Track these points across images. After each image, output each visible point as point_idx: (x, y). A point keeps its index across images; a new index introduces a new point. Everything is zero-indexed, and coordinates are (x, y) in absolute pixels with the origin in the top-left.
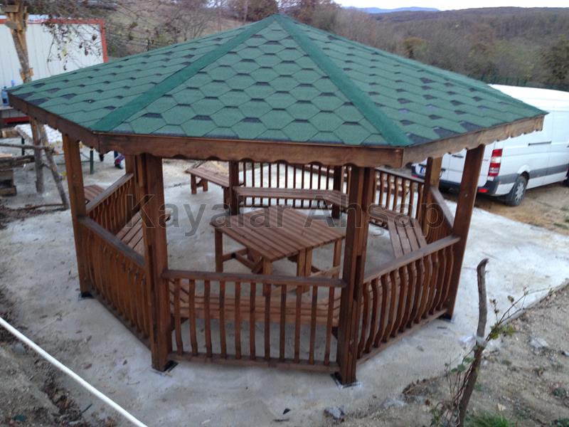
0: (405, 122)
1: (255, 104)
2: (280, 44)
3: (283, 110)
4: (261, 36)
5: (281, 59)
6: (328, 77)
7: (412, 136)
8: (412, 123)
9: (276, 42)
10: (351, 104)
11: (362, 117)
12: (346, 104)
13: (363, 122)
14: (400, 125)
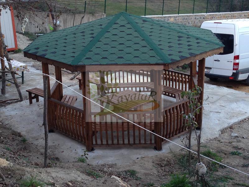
0: (170, 55)
1: (120, 52)
2: (125, 26)
3: (130, 53)
4: (117, 23)
5: (126, 33)
6: (144, 40)
7: (172, 59)
8: (172, 55)
9: (124, 26)
10: (152, 50)
11: (156, 54)
12: (151, 50)
13: (156, 56)
14: (168, 56)
